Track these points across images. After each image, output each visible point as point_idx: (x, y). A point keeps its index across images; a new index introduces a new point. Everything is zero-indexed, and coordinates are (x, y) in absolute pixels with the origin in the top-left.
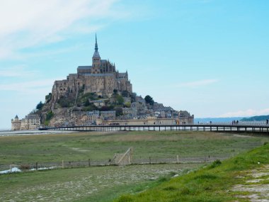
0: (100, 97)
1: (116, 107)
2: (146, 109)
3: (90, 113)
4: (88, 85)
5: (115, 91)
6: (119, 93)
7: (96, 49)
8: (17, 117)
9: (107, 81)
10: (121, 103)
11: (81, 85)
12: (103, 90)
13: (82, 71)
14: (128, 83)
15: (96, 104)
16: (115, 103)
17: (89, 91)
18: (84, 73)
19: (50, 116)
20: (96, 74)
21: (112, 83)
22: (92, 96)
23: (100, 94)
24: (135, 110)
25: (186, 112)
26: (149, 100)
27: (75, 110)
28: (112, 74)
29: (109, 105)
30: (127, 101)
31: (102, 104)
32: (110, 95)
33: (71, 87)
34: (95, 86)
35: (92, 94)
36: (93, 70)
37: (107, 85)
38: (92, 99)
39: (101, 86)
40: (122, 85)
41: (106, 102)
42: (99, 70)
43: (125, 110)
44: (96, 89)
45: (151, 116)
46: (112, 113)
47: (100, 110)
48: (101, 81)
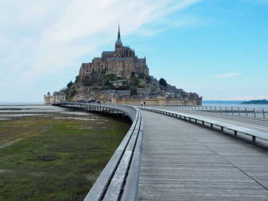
0: (119, 78)
1: (131, 88)
2: (159, 90)
3: (108, 91)
4: (109, 67)
5: (133, 73)
6: (137, 76)
7: (119, 36)
8: (49, 93)
9: (126, 65)
10: (137, 84)
11: (104, 68)
12: (122, 73)
13: (106, 55)
14: (145, 67)
15: (115, 84)
16: (131, 84)
17: (110, 73)
18: (107, 57)
19: (74, 93)
20: (117, 58)
21: (130, 67)
22: (113, 77)
23: (120, 76)
24: (149, 90)
25: (195, 94)
26: (162, 82)
27: (95, 89)
28: (131, 59)
29: (125, 86)
30: (143, 82)
31: (120, 84)
32: (128, 77)
33: (95, 69)
34: (115, 69)
35: (113, 75)
36: (115, 55)
37: (126, 68)
38: (112, 80)
39: (121, 69)
40: (139, 68)
41: (124, 83)
42: (120, 55)
43: (139, 90)
44: (117, 71)
45: (162, 96)
46: (128, 92)
47: (117, 89)
48: (121, 64)
